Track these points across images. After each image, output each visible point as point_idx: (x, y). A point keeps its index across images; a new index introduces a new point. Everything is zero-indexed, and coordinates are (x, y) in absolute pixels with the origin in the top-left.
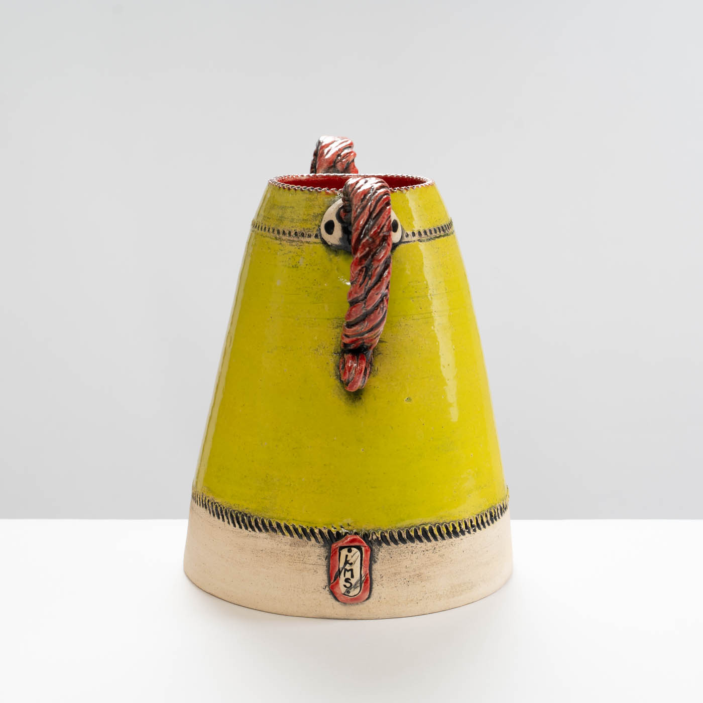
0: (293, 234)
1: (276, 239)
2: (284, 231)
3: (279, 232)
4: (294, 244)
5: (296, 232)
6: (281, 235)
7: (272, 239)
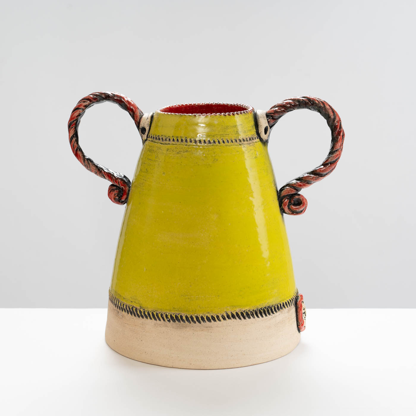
0: (248, 139)
1: (240, 145)
2: (243, 139)
3: (240, 141)
4: (251, 145)
5: (250, 138)
6: (242, 142)
7: (237, 145)
